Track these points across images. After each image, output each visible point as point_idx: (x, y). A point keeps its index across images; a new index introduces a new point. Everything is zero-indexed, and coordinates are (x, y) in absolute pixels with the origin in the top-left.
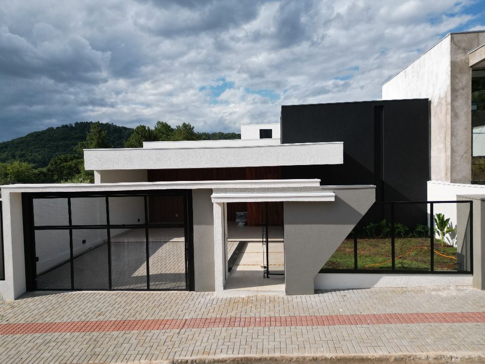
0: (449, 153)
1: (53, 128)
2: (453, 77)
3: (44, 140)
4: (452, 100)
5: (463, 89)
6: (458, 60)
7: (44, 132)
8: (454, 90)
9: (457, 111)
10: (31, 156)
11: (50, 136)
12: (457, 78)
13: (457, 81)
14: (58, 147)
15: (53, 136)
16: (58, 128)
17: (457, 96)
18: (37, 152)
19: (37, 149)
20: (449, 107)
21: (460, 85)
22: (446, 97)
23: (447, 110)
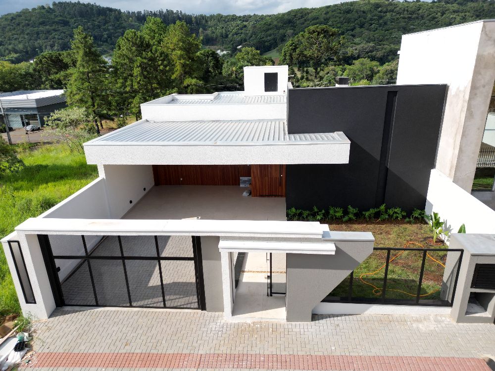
0: (457, 152)
1: (28, 10)
2: (477, 72)
3: (21, 26)
4: (470, 99)
5: (484, 86)
6: (486, 53)
7: (19, 15)
8: (474, 87)
9: (473, 110)
10: (10, 44)
11: (26, 20)
12: (480, 74)
13: (480, 77)
14: (38, 33)
15: (30, 20)
16: (34, 9)
17: (476, 94)
18: (16, 39)
19: (15, 36)
20: (466, 105)
21: (482, 82)
22: (464, 91)
23: (463, 107)
